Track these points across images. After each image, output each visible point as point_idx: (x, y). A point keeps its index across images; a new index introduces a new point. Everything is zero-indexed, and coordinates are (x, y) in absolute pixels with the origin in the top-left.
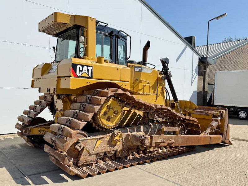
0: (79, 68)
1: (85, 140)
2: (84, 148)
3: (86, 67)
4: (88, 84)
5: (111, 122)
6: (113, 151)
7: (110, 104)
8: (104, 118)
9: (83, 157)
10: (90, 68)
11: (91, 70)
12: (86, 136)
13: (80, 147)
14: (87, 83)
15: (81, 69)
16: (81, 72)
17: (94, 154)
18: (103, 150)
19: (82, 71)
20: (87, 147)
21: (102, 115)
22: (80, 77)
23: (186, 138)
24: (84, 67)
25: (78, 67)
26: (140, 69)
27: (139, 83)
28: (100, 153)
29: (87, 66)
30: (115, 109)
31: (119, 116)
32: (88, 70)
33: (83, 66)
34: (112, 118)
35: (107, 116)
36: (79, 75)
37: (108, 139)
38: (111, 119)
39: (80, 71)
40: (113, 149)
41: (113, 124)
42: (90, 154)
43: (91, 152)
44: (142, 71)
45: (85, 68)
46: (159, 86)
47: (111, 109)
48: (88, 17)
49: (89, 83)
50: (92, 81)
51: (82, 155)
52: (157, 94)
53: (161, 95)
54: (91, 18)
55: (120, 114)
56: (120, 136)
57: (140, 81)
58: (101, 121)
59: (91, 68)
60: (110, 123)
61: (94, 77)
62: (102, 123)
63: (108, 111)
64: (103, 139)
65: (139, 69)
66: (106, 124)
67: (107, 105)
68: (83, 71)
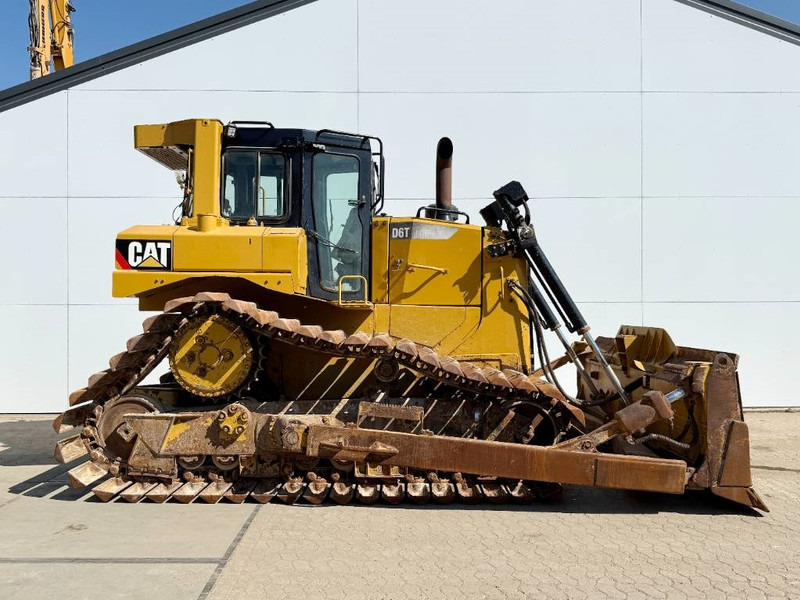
0: (136, 248)
1: (139, 418)
2: (136, 436)
3: (154, 244)
4: (159, 285)
5: (210, 381)
6: (223, 456)
7: (206, 333)
8: (186, 369)
9: (137, 458)
10: (164, 247)
11: (169, 251)
12: (151, 410)
13: (127, 432)
14: (156, 281)
15: (139, 250)
16: (139, 259)
17: (166, 456)
18: (191, 449)
19: (142, 254)
20: (143, 435)
21: (182, 360)
22: (137, 268)
23: (453, 446)
24: (148, 244)
25: (132, 246)
26: (407, 229)
27: (404, 273)
28: (185, 456)
29: (156, 242)
30: (221, 346)
31: (236, 365)
32: (159, 251)
33: (144, 243)
34: (213, 369)
35: (196, 364)
36: (134, 264)
37: (209, 424)
38: (210, 372)
39: (137, 254)
40: (221, 451)
41: (218, 385)
42: (156, 456)
43: (155, 449)
44: (415, 236)
45: (150, 246)
46: (492, 278)
47: (208, 345)
48: (196, 120)
49: (162, 282)
50: (170, 278)
51: (134, 453)
52: (481, 306)
53: (502, 307)
54: (202, 120)
55: (240, 361)
56: (239, 419)
57: (408, 267)
58: (179, 375)
59: (168, 245)
60: (207, 382)
61: (176, 265)
62: (181, 379)
63: (201, 351)
64: (194, 423)
65: (405, 231)
66: (195, 384)
67: (196, 335)
68: (147, 254)
